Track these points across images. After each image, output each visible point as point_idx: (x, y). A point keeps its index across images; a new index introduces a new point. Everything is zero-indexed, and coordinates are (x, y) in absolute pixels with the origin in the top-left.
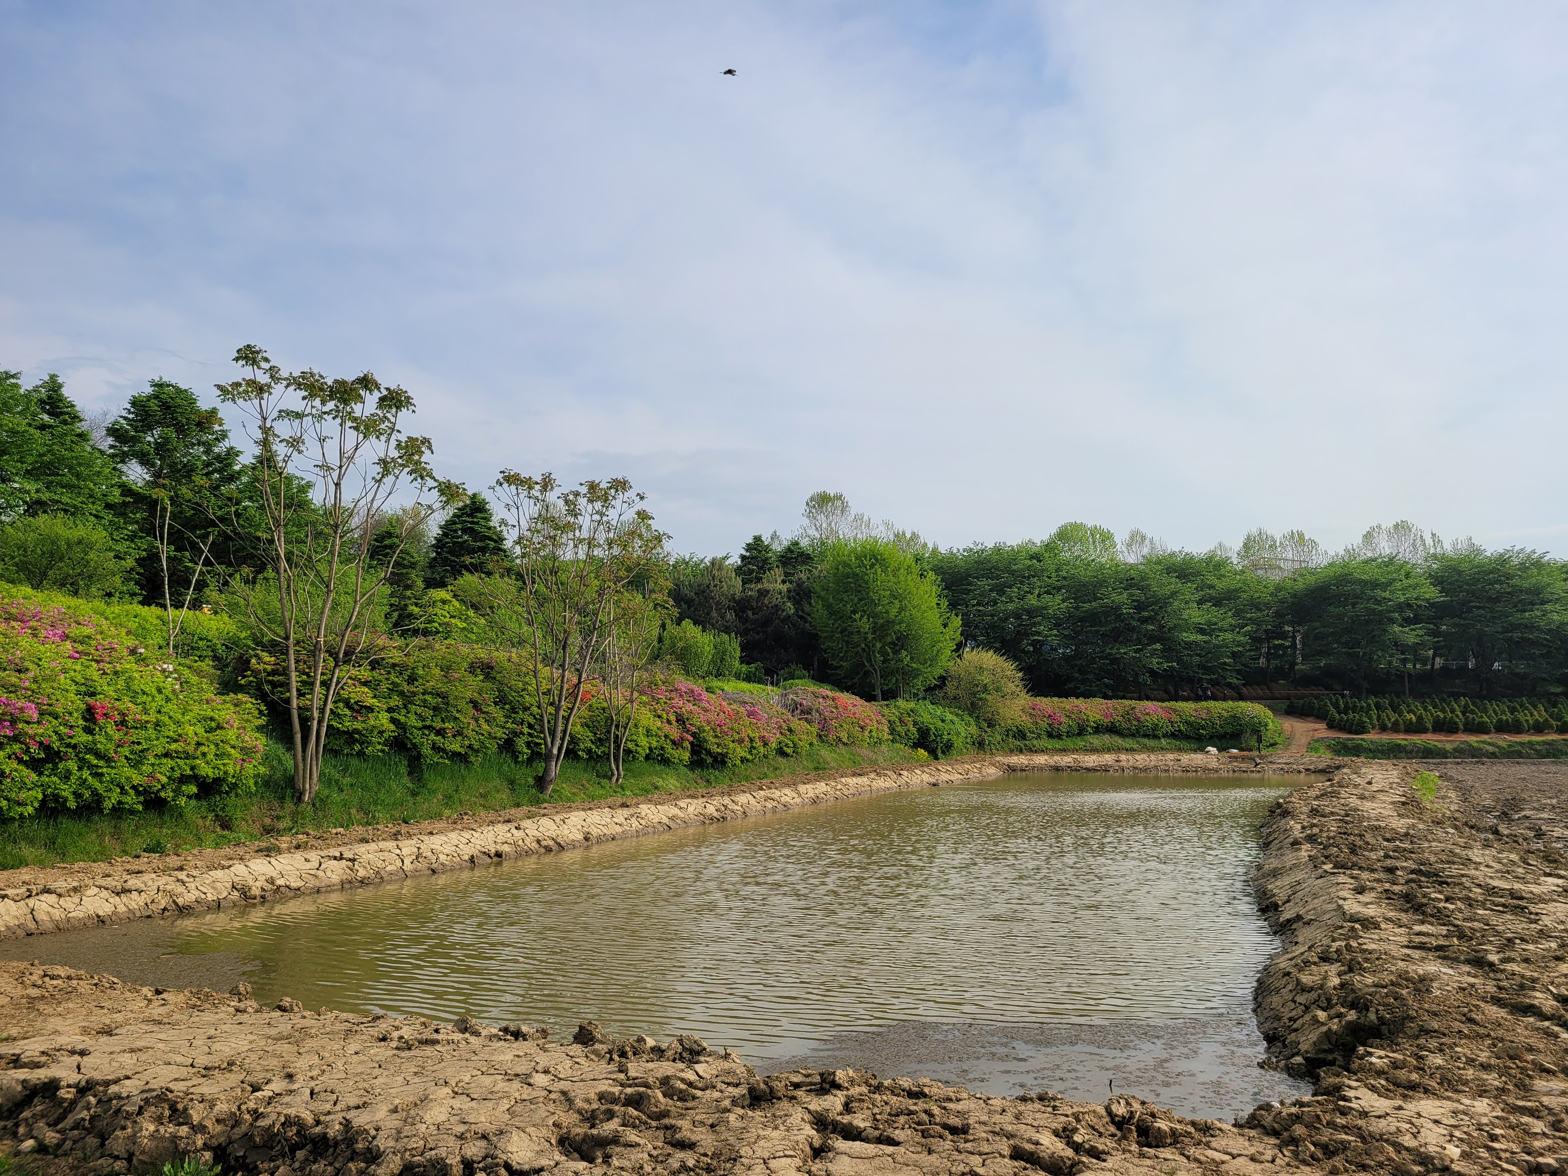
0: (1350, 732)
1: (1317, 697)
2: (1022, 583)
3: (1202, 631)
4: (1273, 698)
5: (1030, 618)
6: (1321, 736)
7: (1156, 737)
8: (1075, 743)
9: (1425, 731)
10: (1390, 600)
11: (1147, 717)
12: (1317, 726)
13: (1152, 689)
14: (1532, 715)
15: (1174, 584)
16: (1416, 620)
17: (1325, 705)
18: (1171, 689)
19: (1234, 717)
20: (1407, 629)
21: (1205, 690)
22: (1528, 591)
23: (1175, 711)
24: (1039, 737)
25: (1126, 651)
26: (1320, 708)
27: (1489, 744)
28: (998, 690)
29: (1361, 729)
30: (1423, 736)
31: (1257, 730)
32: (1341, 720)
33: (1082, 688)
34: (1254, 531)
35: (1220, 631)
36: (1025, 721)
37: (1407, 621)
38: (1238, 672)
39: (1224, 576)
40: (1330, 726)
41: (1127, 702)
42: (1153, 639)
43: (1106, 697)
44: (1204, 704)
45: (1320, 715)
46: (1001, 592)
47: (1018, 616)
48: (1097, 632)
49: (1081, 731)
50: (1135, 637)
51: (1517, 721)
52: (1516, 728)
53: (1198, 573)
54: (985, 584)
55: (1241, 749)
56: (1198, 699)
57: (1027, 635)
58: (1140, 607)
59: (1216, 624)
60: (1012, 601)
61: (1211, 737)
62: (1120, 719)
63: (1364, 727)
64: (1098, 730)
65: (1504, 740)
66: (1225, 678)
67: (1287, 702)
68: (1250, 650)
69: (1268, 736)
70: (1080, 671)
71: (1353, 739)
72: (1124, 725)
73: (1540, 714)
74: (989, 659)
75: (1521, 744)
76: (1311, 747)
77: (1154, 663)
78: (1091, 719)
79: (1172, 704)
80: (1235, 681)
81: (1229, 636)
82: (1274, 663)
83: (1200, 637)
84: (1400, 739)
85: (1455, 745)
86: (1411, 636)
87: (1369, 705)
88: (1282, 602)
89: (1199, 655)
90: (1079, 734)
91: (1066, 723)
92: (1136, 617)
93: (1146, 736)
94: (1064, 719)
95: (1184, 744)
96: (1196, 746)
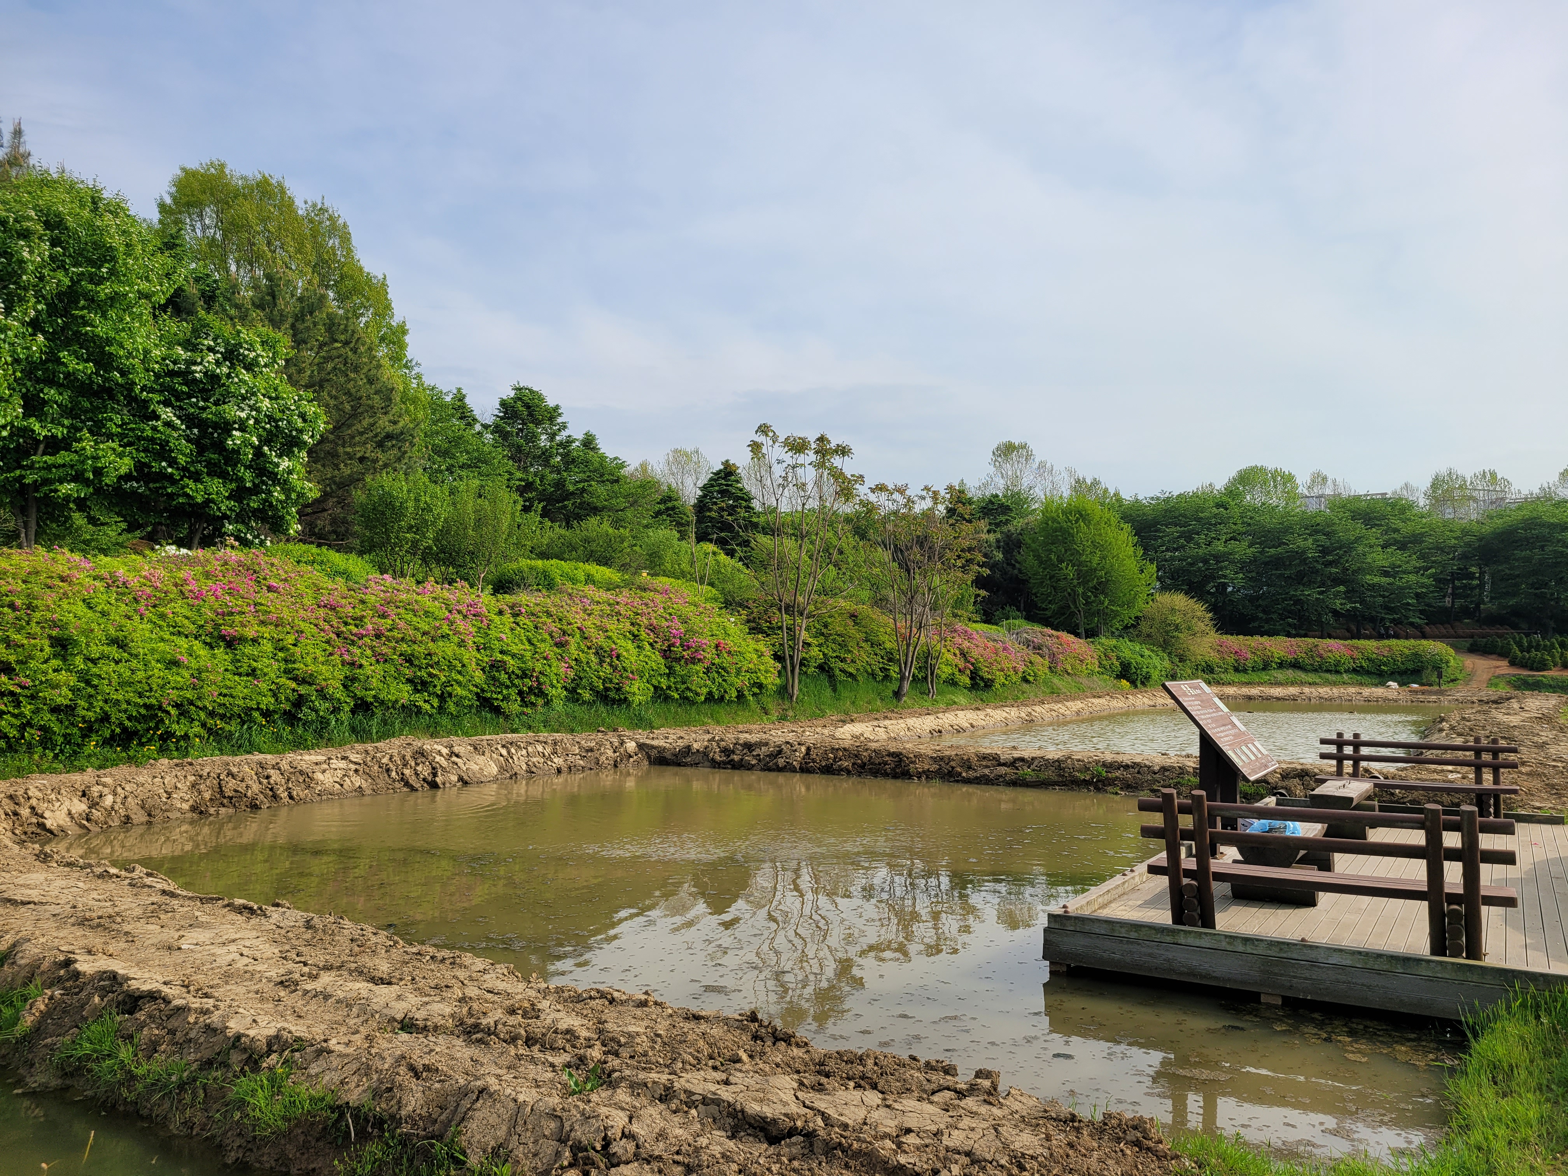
0: (1532, 669)
1: (1500, 636)
2: (1209, 529)
3: (1386, 574)
4: (1458, 637)
5: (1218, 562)
6: (1502, 672)
7: (1338, 672)
8: (1260, 677)
11: (1330, 654)
12: (1499, 663)
13: (1335, 628)
15: (1359, 529)
17: (1509, 644)
18: (1353, 628)
19: (1416, 654)
21: (1387, 629)
23: (1357, 648)
24: (1226, 670)
25: (1311, 594)
26: (1502, 647)
28: (1189, 628)
29: (1542, 666)
31: (1438, 666)
32: (1524, 657)
33: (1266, 627)
34: (1444, 471)
35: (1404, 572)
36: (1213, 657)
38: (1422, 612)
39: (1409, 519)
40: (1513, 663)
41: (1310, 640)
42: (1337, 581)
43: (1289, 635)
44: (1386, 642)
45: (1503, 653)
46: (1189, 539)
47: (1205, 561)
48: (1282, 575)
49: (1266, 667)
50: (1319, 579)
53: (1384, 517)
54: (1174, 531)
55: (1422, 684)
56: (1380, 637)
57: (1213, 578)
58: (1325, 551)
59: (1400, 566)
60: (1200, 547)
61: (1392, 673)
62: (1304, 655)
63: (1545, 665)
64: (1281, 665)
66: (1407, 618)
67: (1471, 640)
68: (1432, 592)
69: (1448, 673)
70: (1264, 611)
71: (1534, 676)
72: (1307, 661)
74: (1179, 600)
76: (1491, 684)
77: (1338, 604)
78: (1276, 655)
79: (1355, 642)
80: (1418, 620)
81: (1413, 578)
82: (1459, 603)
83: (1383, 579)
87: (1553, 644)
88: (1468, 545)
89: (1383, 596)
90: (1264, 669)
91: (1251, 659)
92: (1321, 560)
93: (1328, 671)
94: (1249, 655)
95: (1365, 679)
96: (1377, 681)
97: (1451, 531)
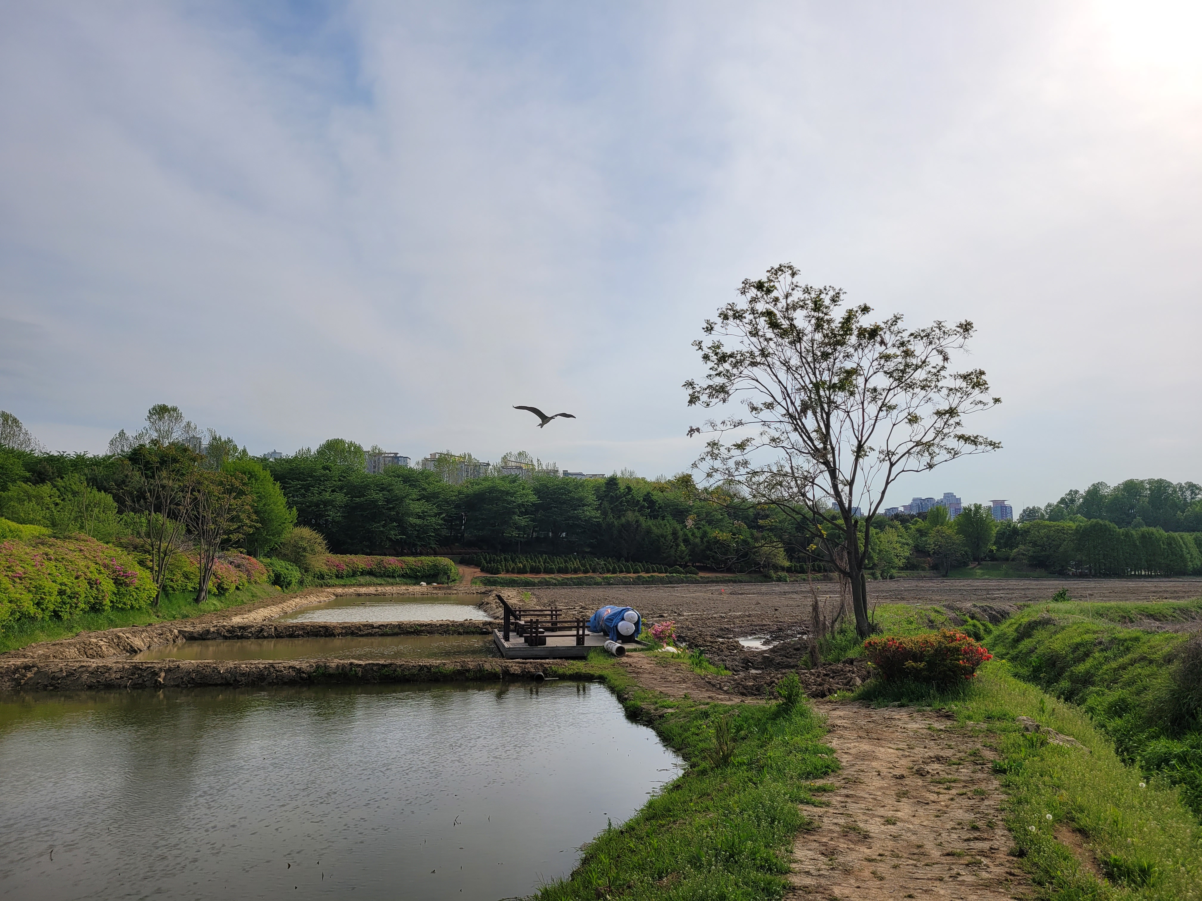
0: (492, 574)
1: (475, 553)
2: (319, 484)
3: (419, 517)
4: (453, 554)
5: (325, 506)
6: (478, 575)
7: (394, 577)
8: (351, 581)
9: (526, 573)
10: (514, 502)
11: (390, 566)
12: (476, 570)
14: (573, 564)
16: (526, 513)
17: (480, 559)
19: (435, 565)
20: (521, 518)
22: (577, 499)
23: (404, 562)
24: (331, 578)
26: (477, 560)
27: (554, 579)
28: (312, 550)
29: (497, 572)
30: (526, 575)
31: (446, 572)
32: (488, 567)
35: (429, 516)
36: (325, 569)
37: (522, 514)
39: (431, 483)
40: (482, 570)
41: (379, 557)
42: (393, 520)
43: (367, 554)
44: (419, 558)
45: (477, 565)
47: (317, 505)
48: (362, 515)
49: (354, 574)
51: (566, 567)
52: (565, 571)
55: (438, 584)
56: (416, 554)
58: (388, 501)
59: (426, 512)
60: (314, 496)
61: (422, 577)
62: (375, 567)
64: (362, 574)
65: (560, 577)
66: (429, 544)
67: (461, 557)
68: (443, 528)
69: (451, 576)
71: (493, 577)
72: (377, 570)
73: (576, 564)
74: (306, 532)
75: (567, 579)
76: (473, 582)
77: (394, 534)
78: (360, 567)
79: (402, 558)
81: (433, 519)
83: (418, 520)
84: (515, 576)
85: (539, 580)
86: (523, 521)
87: (501, 559)
88: (461, 499)
89: (417, 531)
90: (353, 576)
91: (346, 570)
92: (386, 507)
93: (388, 576)
94: (345, 567)
95: (408, 581)
96: (414, 582)
97: (452, 491)
